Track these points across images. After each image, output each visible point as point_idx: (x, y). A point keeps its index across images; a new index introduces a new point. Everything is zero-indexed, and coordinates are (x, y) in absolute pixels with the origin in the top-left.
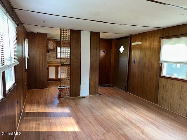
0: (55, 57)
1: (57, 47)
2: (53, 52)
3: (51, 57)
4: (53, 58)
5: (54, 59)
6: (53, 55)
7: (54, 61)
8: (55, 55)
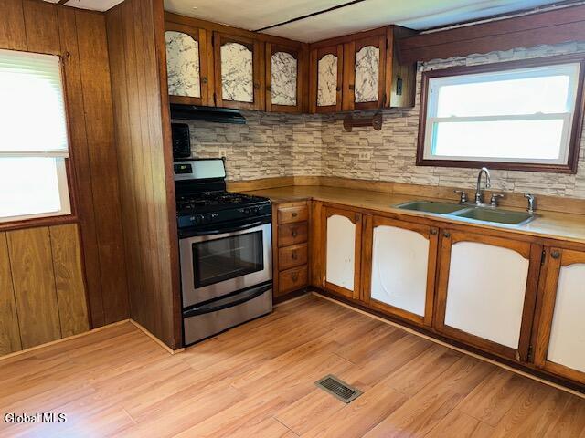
0: (413, 154)
2: (402, 123)
3: (392, 154)
4: (401, 163)
5: (403, 169)
6: (400, 138)
7: (401, 180)
8: (413, 139)
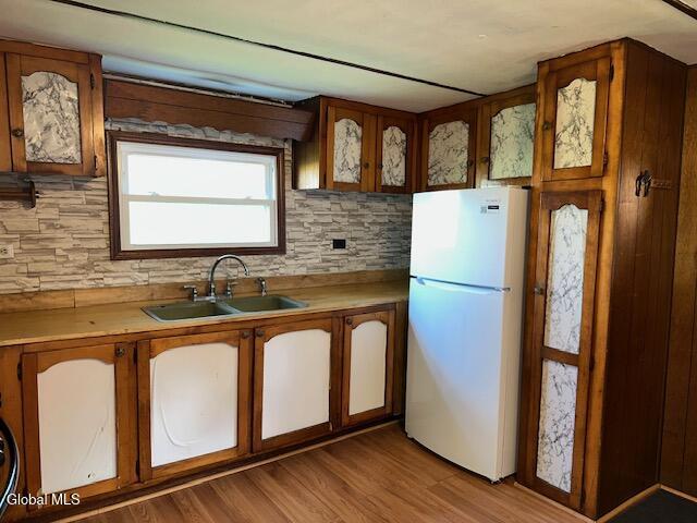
1: (122, 147)
2: (76, 199)
7: (86, 284)
8: (100, 224)
